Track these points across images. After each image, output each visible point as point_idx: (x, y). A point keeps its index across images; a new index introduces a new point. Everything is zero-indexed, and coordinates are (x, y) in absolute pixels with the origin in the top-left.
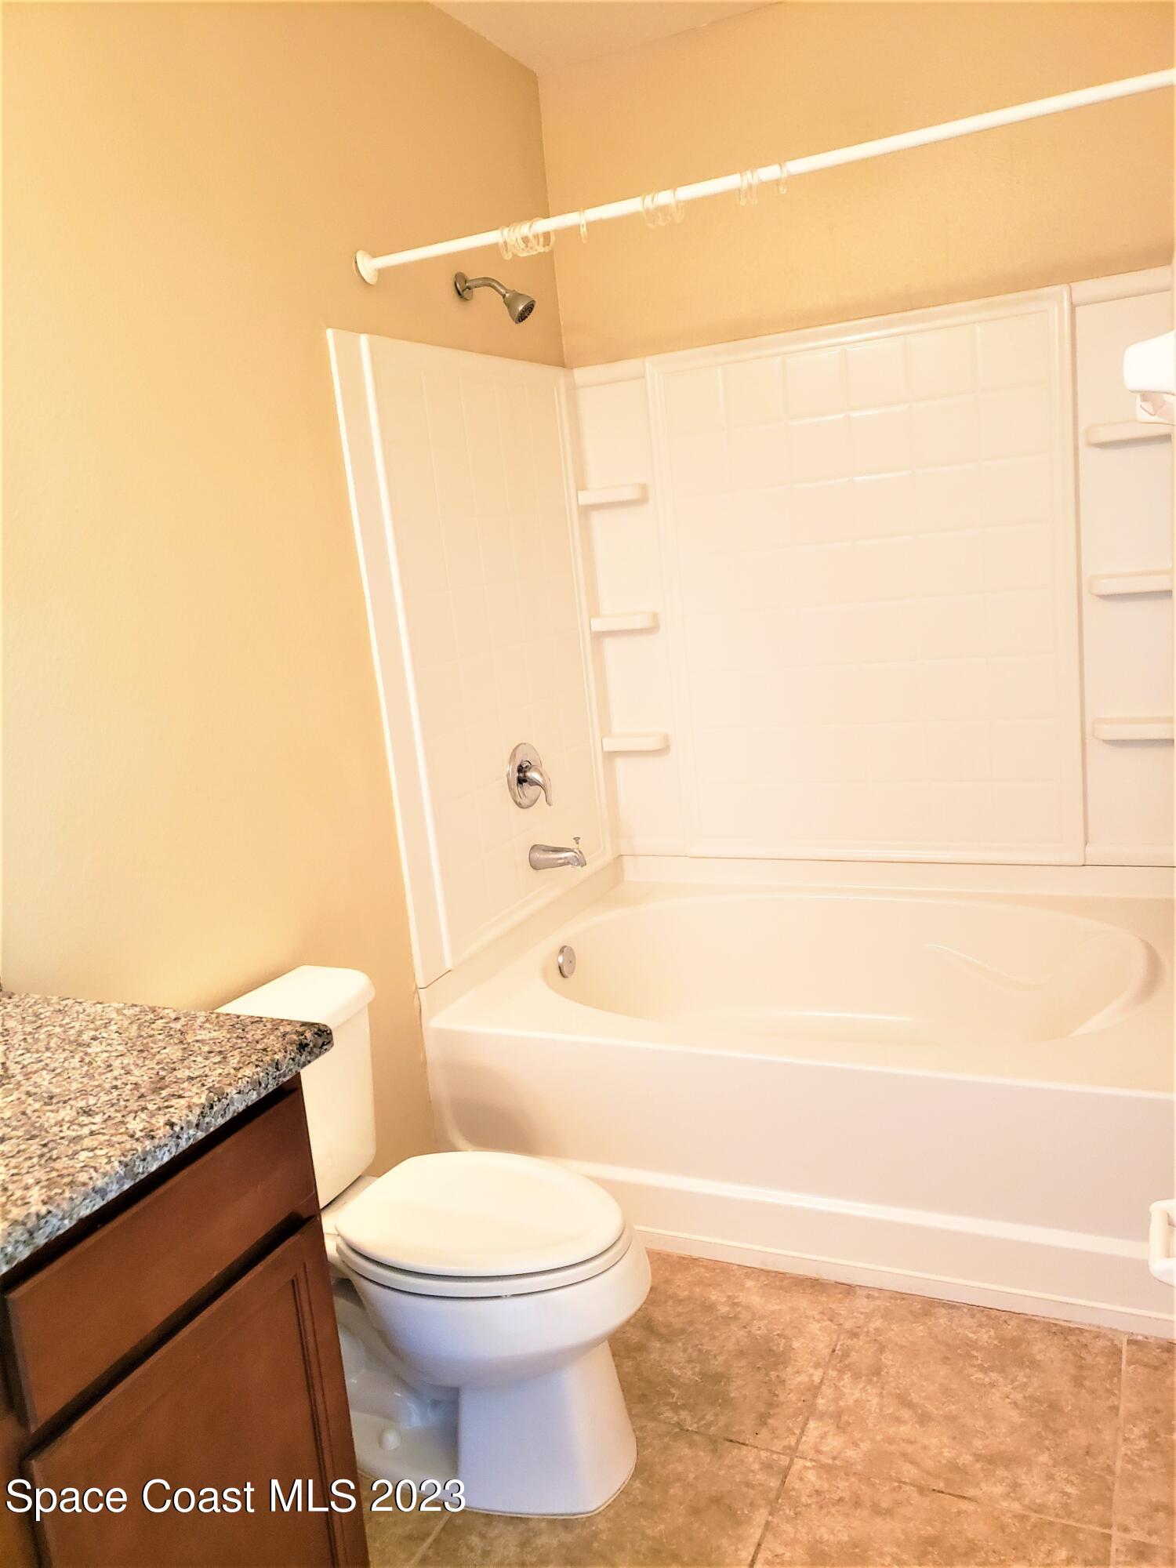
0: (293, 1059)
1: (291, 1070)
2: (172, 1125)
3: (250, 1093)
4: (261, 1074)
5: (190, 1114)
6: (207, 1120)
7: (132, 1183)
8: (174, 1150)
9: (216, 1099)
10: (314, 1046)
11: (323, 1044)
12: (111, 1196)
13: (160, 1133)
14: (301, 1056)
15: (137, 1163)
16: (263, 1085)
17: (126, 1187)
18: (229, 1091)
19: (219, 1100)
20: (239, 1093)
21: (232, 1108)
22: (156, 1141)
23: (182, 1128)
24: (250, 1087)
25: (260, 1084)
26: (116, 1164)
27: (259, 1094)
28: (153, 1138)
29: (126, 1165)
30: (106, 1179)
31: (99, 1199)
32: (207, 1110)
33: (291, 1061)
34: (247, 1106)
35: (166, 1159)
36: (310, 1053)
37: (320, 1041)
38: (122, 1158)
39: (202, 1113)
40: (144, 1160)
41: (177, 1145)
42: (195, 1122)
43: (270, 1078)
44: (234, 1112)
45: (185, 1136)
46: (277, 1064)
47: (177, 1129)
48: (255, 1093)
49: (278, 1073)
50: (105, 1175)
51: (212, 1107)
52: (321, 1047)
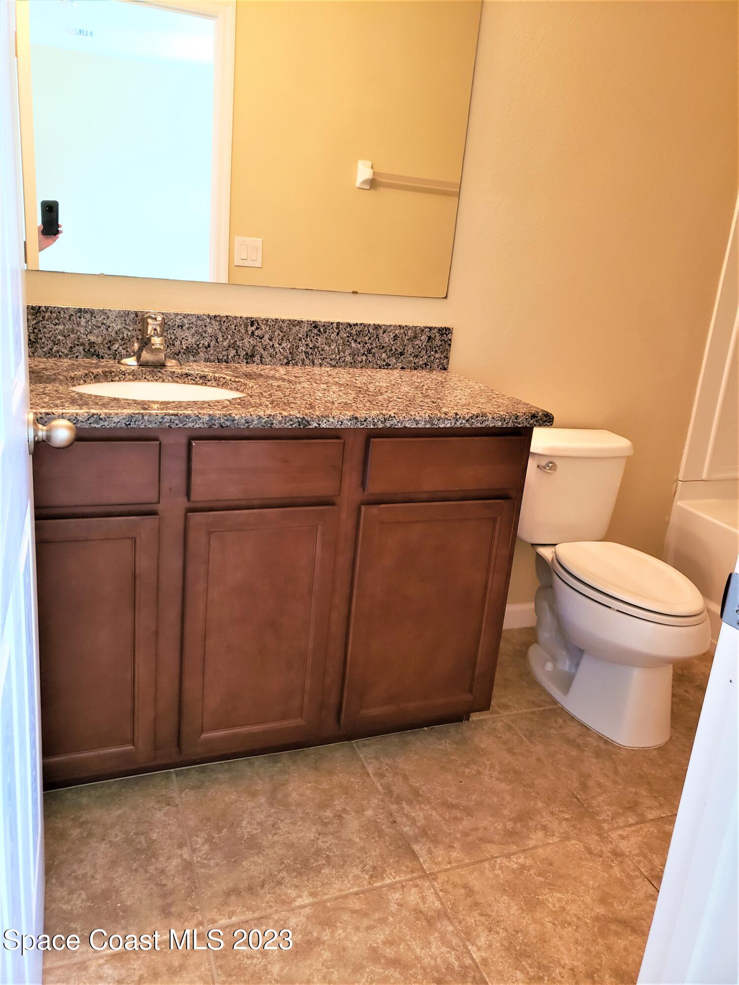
0: (526, 419)
1: (523, 423)
2: (457, 414)
3: (498, 421)
4: (507, 417)
5: (466, 415)
6: (473, 421)
7: (430, 426)
8: (453, 424)
9: (481, 415)
10: (541, 419)
11: (546, 421)
12: (420, 426)
13: (450, 415)
14: (531, 419)
15: (435, 420)
16: (506, 422)
17: (427, 426)
18: (488, 415)
19: (482, 416)
20: (493, 418)
21: (487, 423)
22: (447, 416)
23: (460, 418)
24: (499, 419)
25: (505, 421)
26: (427, 415)
27: (502, 424)
28: (447, 414)
29: (430, 418)
30: (420, 418)
31: (415, 424)
32: (475, 417)
33: (525, 419)
34: (494, 426)
35: (448, 425)
36: (537, 421)
37: (545, 419)
38: (430, 415)
39: (472, 417)
40: (439, 420)
41: (455, 423)
42: (467, 418)
43: (511, 420)
44: (487, 425)
45: (460, 422)
46: (517, 417)
47: (458, 417)
48: (501, 423)
49: (516, 421)
50: (421, 416)
51: (477, 417)
52: (544, 422)
